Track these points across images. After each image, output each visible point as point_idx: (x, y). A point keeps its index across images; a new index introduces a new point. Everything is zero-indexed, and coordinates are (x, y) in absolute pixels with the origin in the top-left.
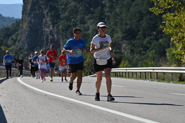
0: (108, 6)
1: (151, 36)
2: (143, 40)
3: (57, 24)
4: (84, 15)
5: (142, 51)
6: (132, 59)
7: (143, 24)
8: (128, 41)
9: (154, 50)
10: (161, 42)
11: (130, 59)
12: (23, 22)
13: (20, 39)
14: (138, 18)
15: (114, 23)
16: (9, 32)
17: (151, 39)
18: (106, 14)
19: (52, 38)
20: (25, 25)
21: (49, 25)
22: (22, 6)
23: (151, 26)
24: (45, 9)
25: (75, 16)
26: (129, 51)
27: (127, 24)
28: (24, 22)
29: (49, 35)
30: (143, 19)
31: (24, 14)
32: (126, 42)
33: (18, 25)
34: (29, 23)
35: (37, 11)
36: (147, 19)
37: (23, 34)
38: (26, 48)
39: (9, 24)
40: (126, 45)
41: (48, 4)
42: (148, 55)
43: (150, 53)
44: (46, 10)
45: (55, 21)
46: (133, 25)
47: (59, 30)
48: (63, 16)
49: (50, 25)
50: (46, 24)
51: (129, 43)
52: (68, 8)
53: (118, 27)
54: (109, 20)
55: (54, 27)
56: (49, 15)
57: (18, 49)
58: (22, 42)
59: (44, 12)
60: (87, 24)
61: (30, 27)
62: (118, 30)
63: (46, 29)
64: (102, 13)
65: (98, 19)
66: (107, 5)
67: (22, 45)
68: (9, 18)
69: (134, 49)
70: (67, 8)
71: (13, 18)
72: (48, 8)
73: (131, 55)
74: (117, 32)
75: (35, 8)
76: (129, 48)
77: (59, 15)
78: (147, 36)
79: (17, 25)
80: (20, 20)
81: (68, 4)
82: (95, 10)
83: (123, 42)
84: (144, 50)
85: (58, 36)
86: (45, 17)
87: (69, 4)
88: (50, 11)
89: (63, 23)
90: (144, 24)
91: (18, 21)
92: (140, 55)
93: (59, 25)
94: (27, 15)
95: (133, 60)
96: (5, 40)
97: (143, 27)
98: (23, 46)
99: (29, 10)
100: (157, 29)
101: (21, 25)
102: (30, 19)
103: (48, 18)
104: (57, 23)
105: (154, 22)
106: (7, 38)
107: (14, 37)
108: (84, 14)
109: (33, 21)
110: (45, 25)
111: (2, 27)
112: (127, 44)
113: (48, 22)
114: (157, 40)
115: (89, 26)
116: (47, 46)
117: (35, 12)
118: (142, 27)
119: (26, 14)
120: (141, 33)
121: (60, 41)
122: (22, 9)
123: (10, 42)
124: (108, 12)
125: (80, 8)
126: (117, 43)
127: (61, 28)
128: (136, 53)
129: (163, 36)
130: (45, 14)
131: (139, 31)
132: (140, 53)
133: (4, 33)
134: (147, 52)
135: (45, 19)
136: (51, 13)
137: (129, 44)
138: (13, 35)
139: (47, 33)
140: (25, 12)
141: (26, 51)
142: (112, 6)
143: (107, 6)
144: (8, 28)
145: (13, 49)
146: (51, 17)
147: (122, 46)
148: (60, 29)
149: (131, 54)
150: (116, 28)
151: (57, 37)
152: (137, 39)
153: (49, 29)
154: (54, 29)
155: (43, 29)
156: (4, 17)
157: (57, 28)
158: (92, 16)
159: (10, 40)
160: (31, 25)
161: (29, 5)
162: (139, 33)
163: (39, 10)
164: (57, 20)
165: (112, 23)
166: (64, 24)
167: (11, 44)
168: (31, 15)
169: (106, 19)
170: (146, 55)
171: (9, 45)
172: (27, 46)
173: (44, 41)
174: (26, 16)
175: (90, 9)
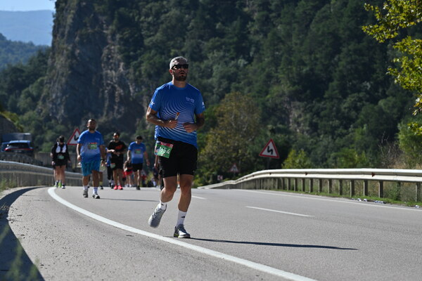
0: (258, 20)
1: (359, 91)
2: (340, 101)
3: (137, 60)
4: (200, 41)
5: (339, 127)
6: (314, 146)
7: (340, 63)
8: (305, 103)
9: (365, 125)
10: (383, 107)
11: (308, 146)
12: (54, 54)
13: (48, 96)
14: (330, 49)
15: (270, 59)
16: (21, 77)
17: (360, 100)
18: (251, 37)
19: (122, 94)
20: (60, 62)
21: (117, 62)
22: (54, 17)
23: (360, 67)
24: (109, 24)
25: (179, 42)
26: (307, 128)
27: (302, 63)
28: (56, 55)
29: (116, 86)
30: (339, 52)
31: (58, 35)
32: (299, 106)
33: (43, 61)
34: (68, 57)
35: (89, 28)
36: (349, 51)
37: (55, 82)
38: (62, 116)
39: (22, 59)
40: (300, 112)
41: (116, 12)
42: (352, 136)
43: (356, 133)
44: (110, 27)
45: (132, 53)
46: (316, 64)
47: (140, 75)
48: (151, 41)
49: (119, 61)
50: (109, 59)
51: (307, 107)
52: (162, 23)
53: (282, 69)
54: (261, 52)
55: (129, 68)
56: (118, 39)
57: (42, 119)
58: (53, 102)
59: (105, 31)
60: (206, 62)
61: (71, 67)
62: (282, 76)
63: (109, 71)
64: (243, 36)
65: (232, 50)
66: (256, 16)
67: (52, 108)
68: (21, 45)
69: (319, 122)
70: (159, 21)
71: (31, 44)
72: (115, 21)
73: (312, 138)
74: (278, 82)
75: (84, 21)
76: (306, 120)
77: (142, 38)
78: (349, 91)
79: (40, 61)
80: (48, 50)
81: (162, 14)
82: (227, 28)
83: (292, 106)
84: (341, 124)
85: (137, 90)
86: (107, 44)
87: (166, 13)
88: (119, 29)
89: (150, 59)
90: (343, 63)
91: (44, 52)
92: (332, 138)
93: (142, 62)
94: (65, 38)
95: (315, 148)
96: (12, 97)
97: (341, 71)
98: (55, 111)
99: (70, 27)
100: (375, 76)
101: (49, 61)
102: (73, 48)
103: (114, 45)
104: (135, 58)
105: (366, 59)
106: (17, 91)
107: (32, 89)
108: (201, 37)
109: (79, 54)
110: (107, 63)
111: (6, 65)
112: (302, 109)
113: (115, 55)
114: (374, 101)
115: (212, 66)
116: (111, 112)
117: (84, 31)
118: (337, 69)
119: (63, 35)
120: (335, 83)
121: (142, 101)
122: (53, 24)
123: (22, 102)
124: (257, 32)
125: (191, 24)
126: (279, 107)
127: (146, 70)
128: (322, 132)
129: (387, 93)
130: (107, 35)
131: (331, 80)
132: (332, 132)
133: (8, 79)
134: (350, 130)
135: (108, 48)
136: (122, 34)
137: (306, 111)
138: (30, 86)
139: (112, 81)
140: (61, 30)
141: (62, 124)
142: (267, 18)
143: (255, 18)
144: (19, 67)
145: (30, 118)
146: (122, 43)
147: (290, 116)
148: (143, 73)
149: (310, 134)
150: (276, 72)
151: (136, 92)
152: (325, 99)
153: (116, 71)
154: (128, 73)
155: (102, 71)
156: (9, 43)
157: (135, 71)
158: (219, 43)
159: (22, 96)
160: (74, 61)
161: (69, 13)
162: (330, 84)
163: (93, 27)
164: (135, 51)
165: (266, 59)
166: (152, 61)
167: (26, 106)
168: (75, 37)
169: (253, 49)
170: (346, 137)
171: (21, 110)
172: (65, 112)
173: (103, 99)
174: (63, 40)
175: (215, 26)
